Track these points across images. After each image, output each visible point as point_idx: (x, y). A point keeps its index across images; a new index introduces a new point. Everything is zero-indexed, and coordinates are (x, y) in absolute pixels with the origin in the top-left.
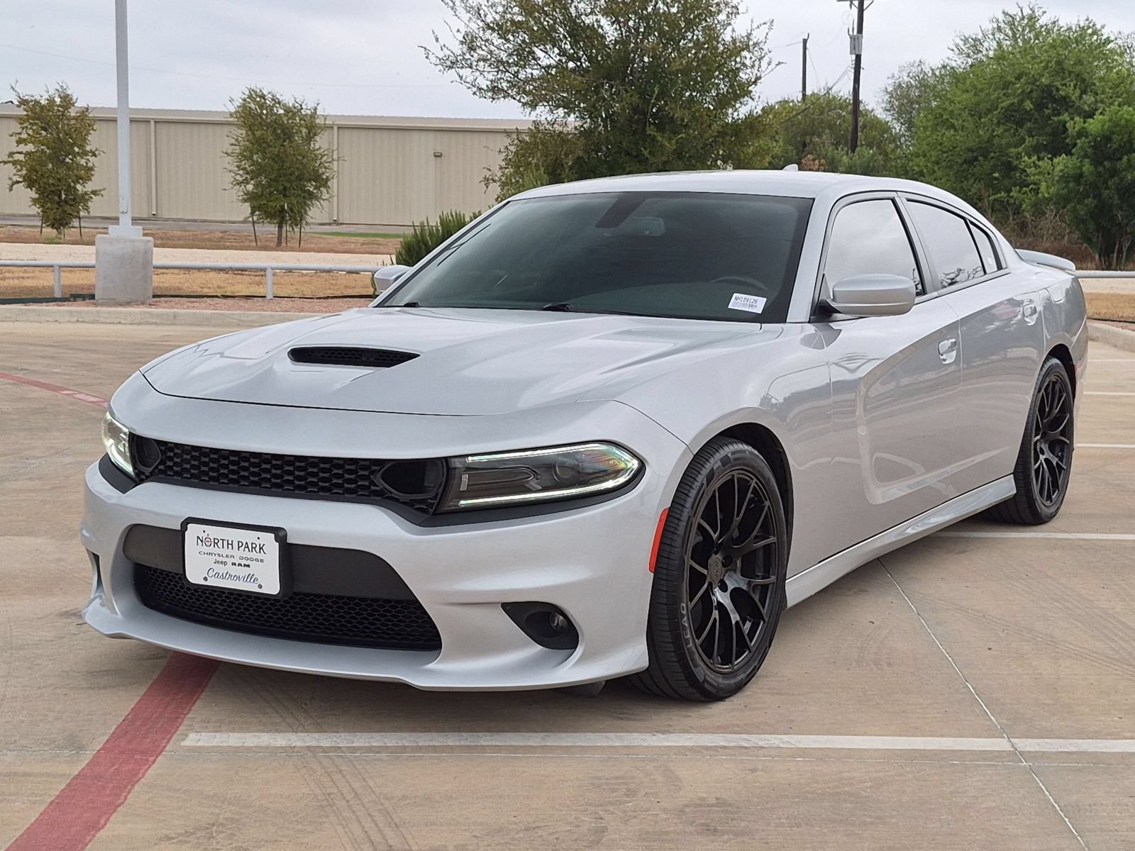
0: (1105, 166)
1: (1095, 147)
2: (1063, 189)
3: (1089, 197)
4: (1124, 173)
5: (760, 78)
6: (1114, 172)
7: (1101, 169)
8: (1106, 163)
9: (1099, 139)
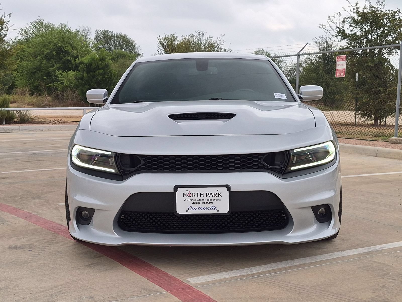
0: (90, 74)
1: (86, 68)
2: (77, 82)
3: (86, 85)
4: (98, 77)
5: (6, 35)
6: (94, 77)
7: (90, 75)
8: (91, 73)
9: (88, 65)
